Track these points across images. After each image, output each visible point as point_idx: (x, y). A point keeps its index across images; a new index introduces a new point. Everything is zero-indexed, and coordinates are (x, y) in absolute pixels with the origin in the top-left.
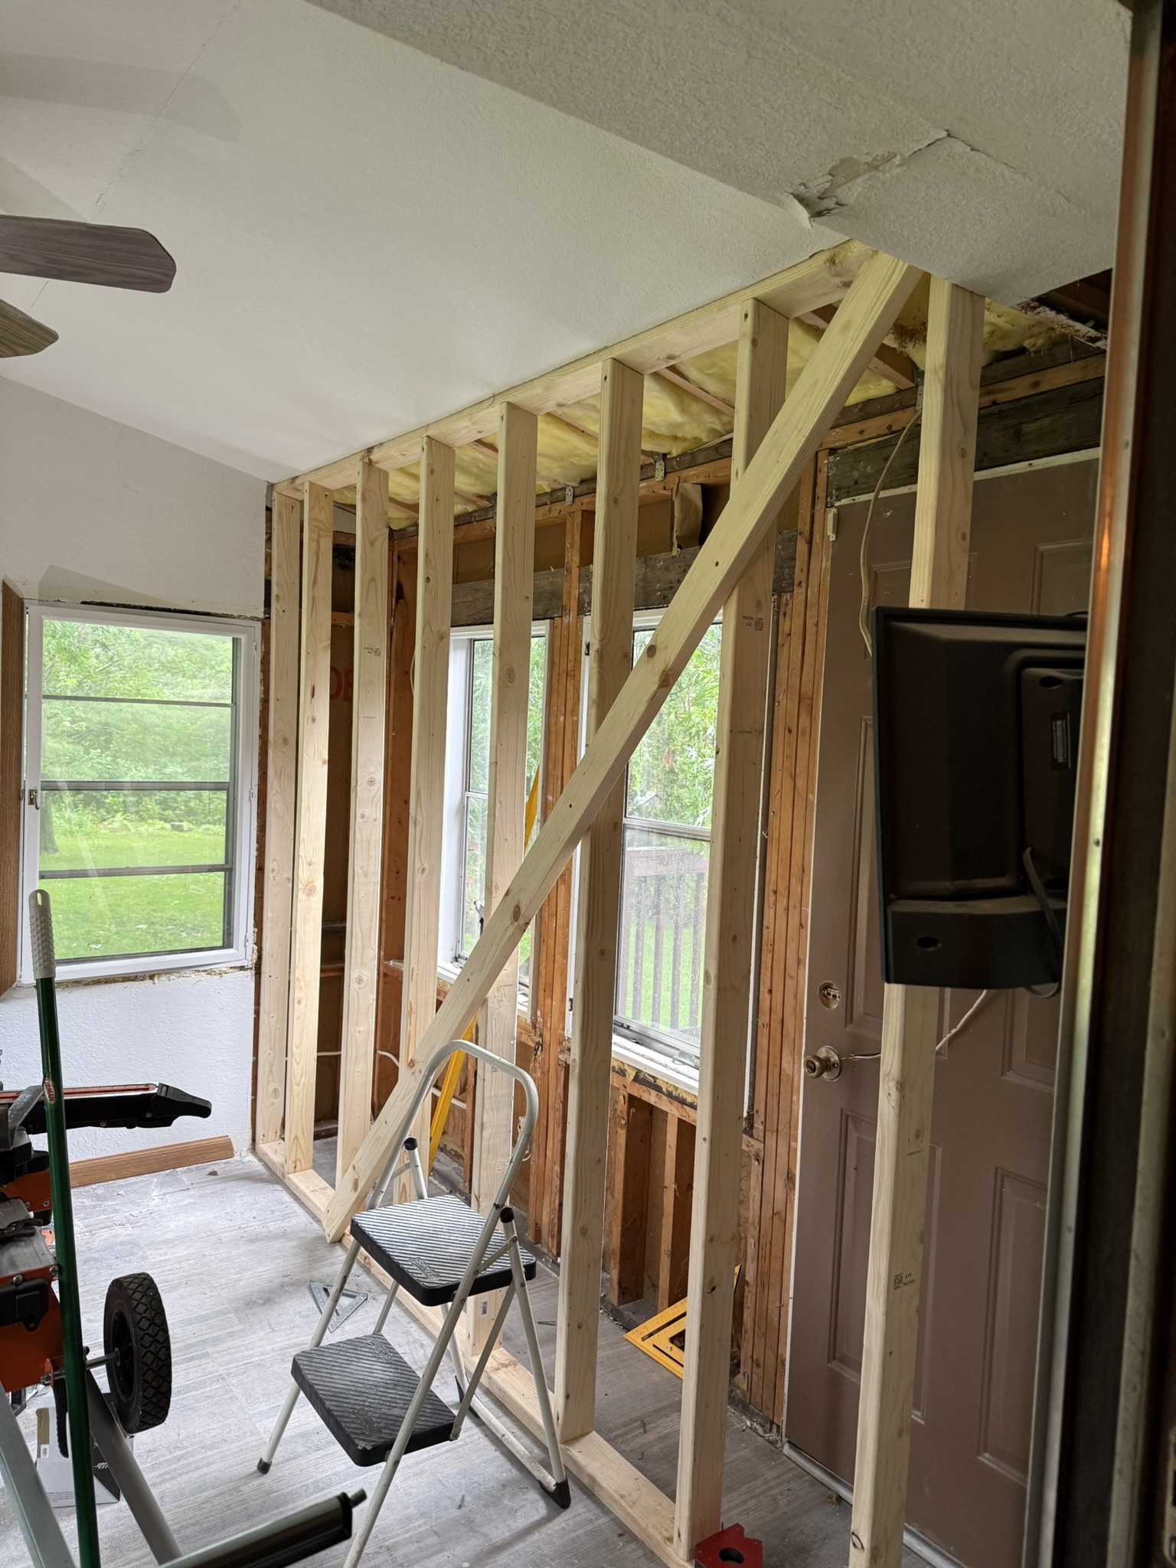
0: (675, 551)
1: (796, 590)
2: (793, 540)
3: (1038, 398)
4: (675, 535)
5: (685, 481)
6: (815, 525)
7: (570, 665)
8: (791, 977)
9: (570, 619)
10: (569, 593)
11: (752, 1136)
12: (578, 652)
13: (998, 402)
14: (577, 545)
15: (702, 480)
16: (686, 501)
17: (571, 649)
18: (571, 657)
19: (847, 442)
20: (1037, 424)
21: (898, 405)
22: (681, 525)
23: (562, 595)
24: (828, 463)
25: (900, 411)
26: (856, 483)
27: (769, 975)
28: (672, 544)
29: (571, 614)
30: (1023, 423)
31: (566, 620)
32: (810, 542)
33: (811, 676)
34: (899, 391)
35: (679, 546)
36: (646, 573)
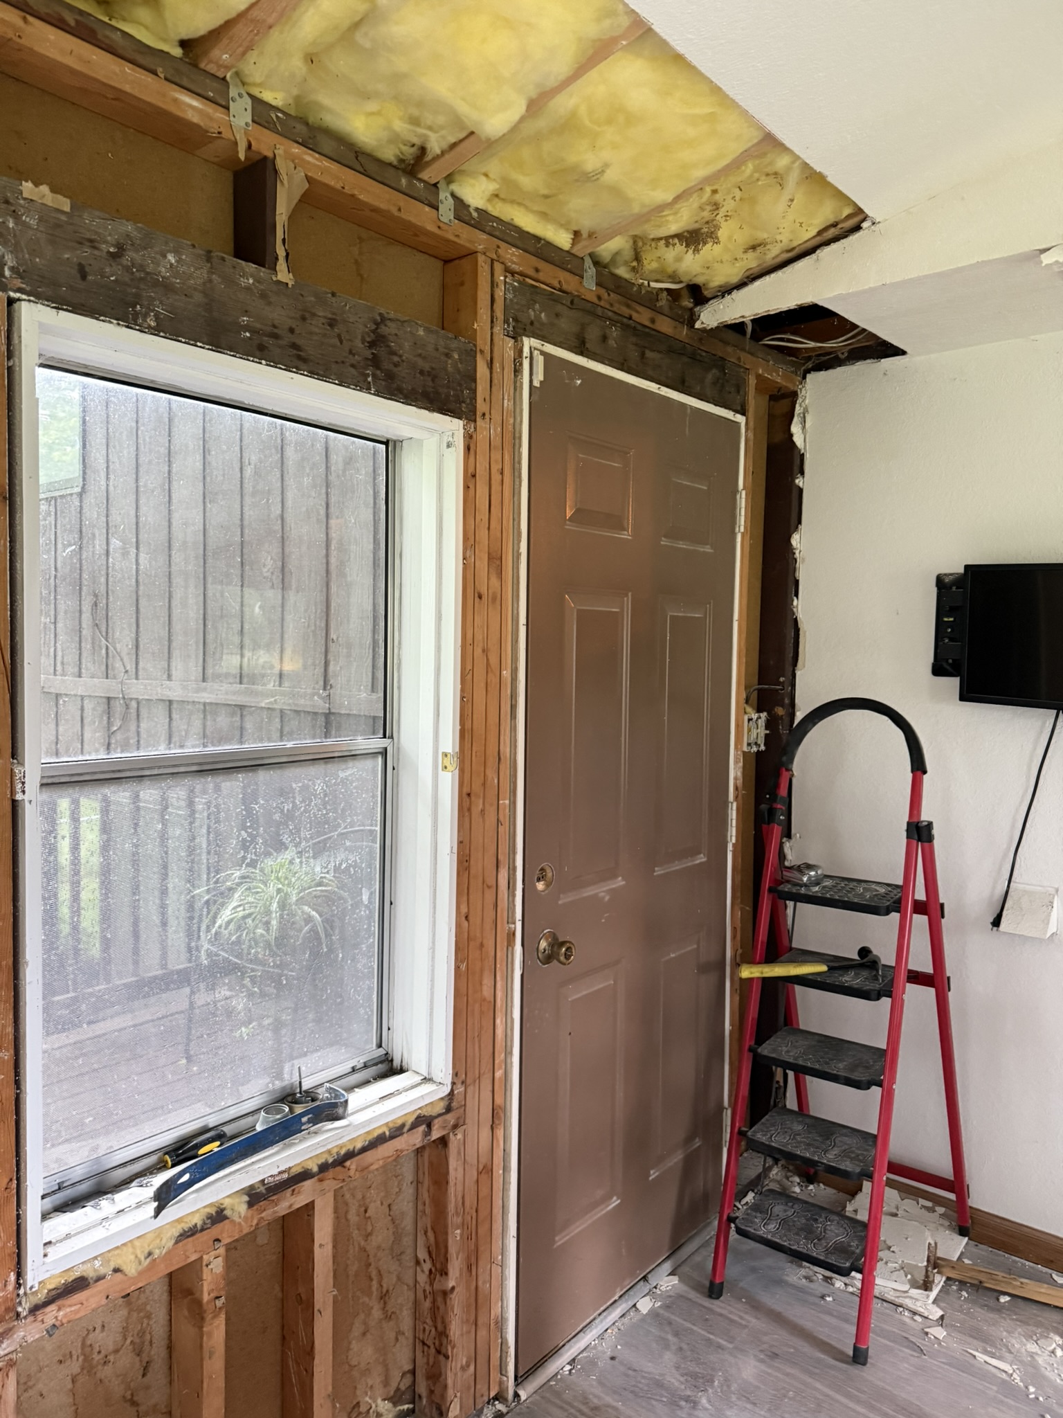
0: (285, 275)
1: (480, 421)
2: (472, 355)
6: (495, 350)
11: (449, 1110)
19: (523, 270)
21: (568, 266)
24: (505, 281)
25: (569, 274)
26: (532, 323)
30: (646, 348)
32: (491, 368)
33: (499, 532)
34: (571, 252)
36: (209, 281)
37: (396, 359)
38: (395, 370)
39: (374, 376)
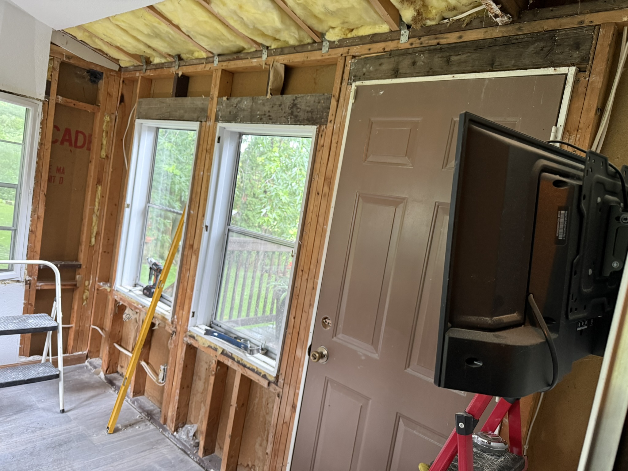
0: (269, 96)
1: (329, 124)
2: (329, 99)
3: (460, 44)
4: (269, 88)
5: (277, 61)
6: (342, 93)
7: (209, 147)
8: (305, 312)
9: (211, 123)
10: (211, 110)
11: (277, 385)
12: (213, 140)
13: (441, 43)
14: (218, 86)
15: (285, 62)
16: (276, 72)
17: (210, 139)
18: (210, 142)
19: (361, 53)
20: (459, 57)
21: (390, 38)
22: (273, 83)
23: (207, 110)
24: (351, 62)
25: (390, 42)
26: (364, 74)
27: (294, 310)
28: (267, 92)
29: (211, 121)
30: (451, 56)
31: (208, 124)
32: (338, 101)
33: (331, 169)
34: (391, 31)
35: (271, 94)
36: (252, 105)
37: (299, 110)
38: (298, 114)
39: (291, 118)
